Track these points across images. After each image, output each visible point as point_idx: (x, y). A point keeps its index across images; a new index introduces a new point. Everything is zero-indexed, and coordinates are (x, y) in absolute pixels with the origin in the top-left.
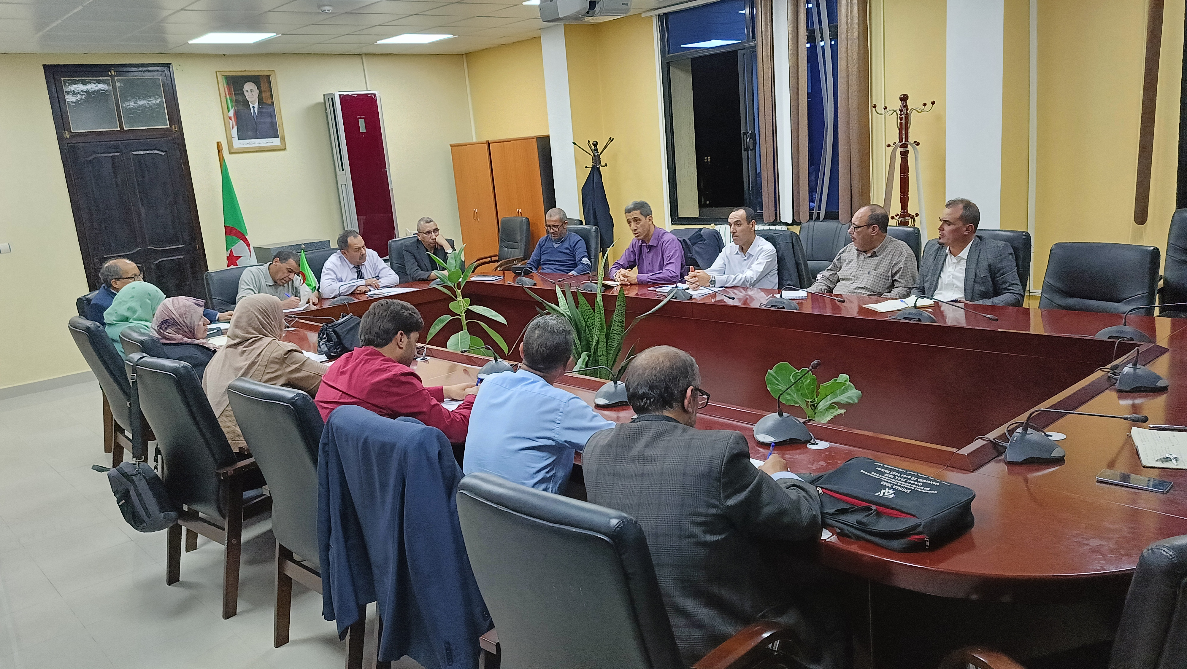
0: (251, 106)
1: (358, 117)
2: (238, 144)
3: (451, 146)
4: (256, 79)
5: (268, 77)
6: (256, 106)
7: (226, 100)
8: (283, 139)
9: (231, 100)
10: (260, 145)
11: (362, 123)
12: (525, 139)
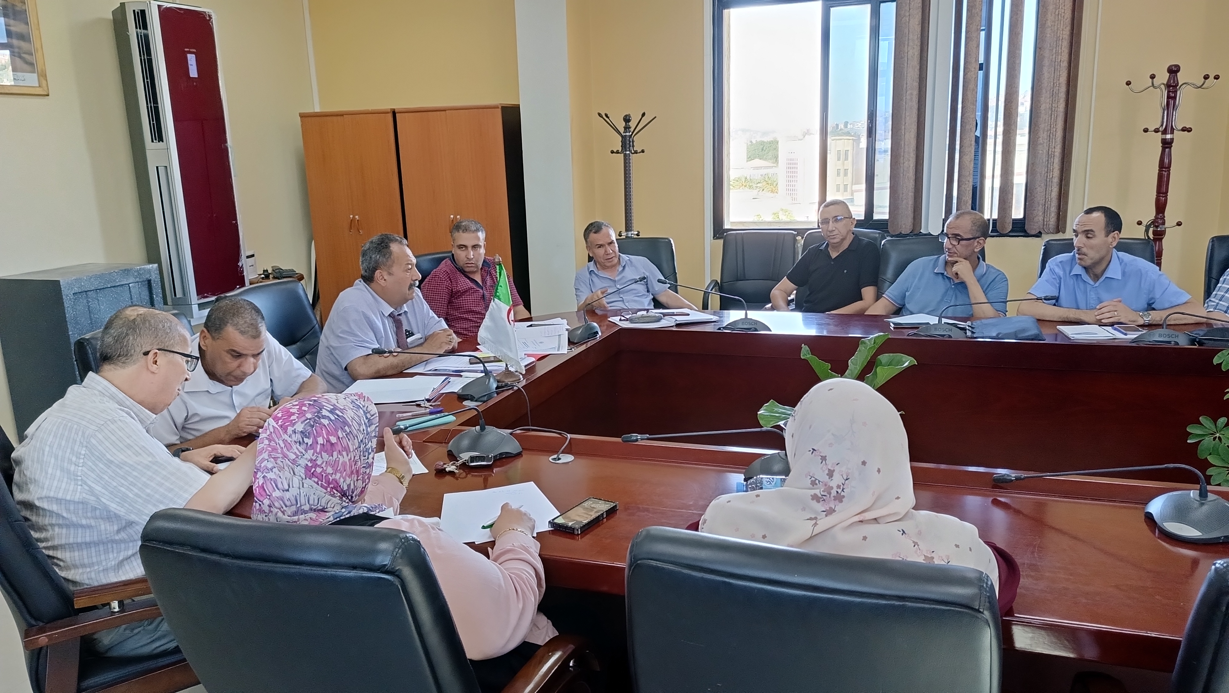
1: (186, 50)
3: (303, 116)
8: (44, 74)
11: (192, 59)
12: (478, 108)
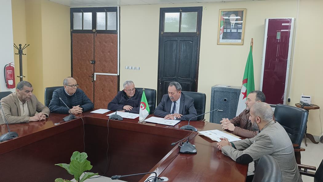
0: (231, 24)
1: (277, 31)
2: (222, 41)
4: (236, 13)
5: (242, 12)
6: (234, 25)
7: (221, 21)
8: (243, 40)
9: (223, 22)
10: (232, 42)
